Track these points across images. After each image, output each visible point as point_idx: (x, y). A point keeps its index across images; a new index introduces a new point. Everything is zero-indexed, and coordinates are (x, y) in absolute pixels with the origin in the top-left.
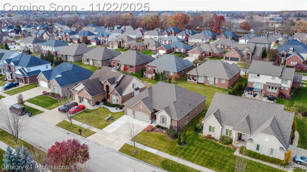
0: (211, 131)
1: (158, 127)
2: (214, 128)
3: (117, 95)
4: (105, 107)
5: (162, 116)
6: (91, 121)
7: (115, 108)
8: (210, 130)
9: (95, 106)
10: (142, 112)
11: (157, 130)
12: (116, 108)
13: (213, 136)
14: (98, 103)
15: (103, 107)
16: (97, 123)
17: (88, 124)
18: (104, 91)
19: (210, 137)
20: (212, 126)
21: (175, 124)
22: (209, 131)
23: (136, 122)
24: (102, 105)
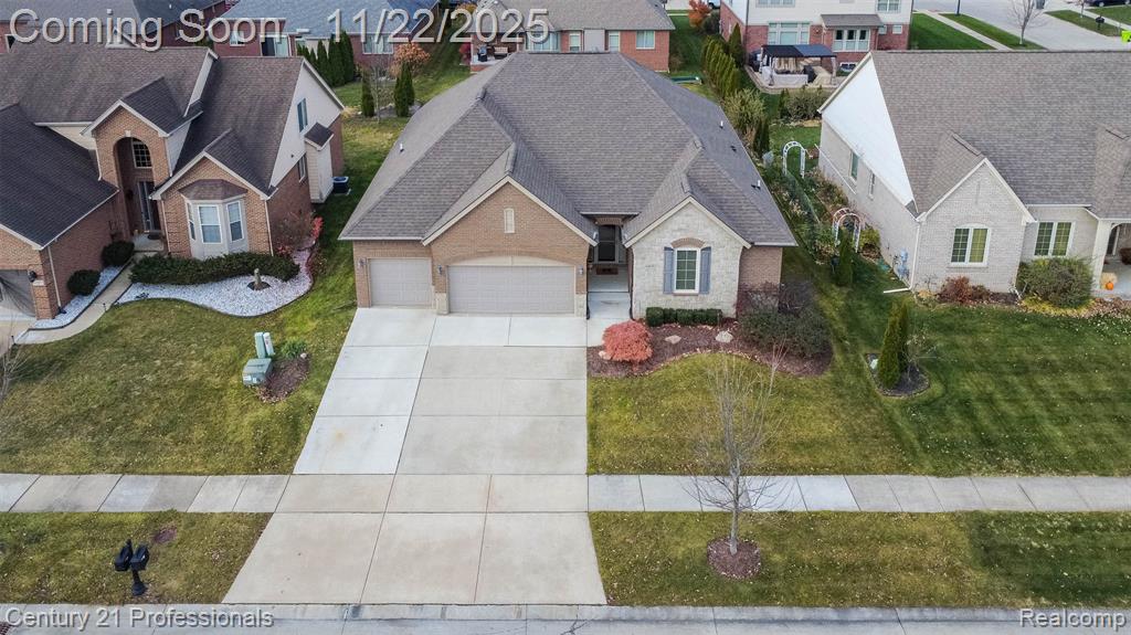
0: (963, 260)
1: (659, 319)
2: (981, 234)
3: (229, 190)
4: (156, 293)
5: (677, 244)
6: (127, 429)
7: (240, 285)
8: (958, 255)
9: (72, 310)
10: (520, 254)
11: (674, 339)
12: (253, 279)
13: (975, 280)
14: (81, 285)
15: (143, 299)
16: (199, 433)
17: (125, 469)
18: (105, 186)
19: (958, 292)
20: (971, 227)
21: (769, 272)
22: (954, 260)
23: (476, 332)
24: (121, 291)
